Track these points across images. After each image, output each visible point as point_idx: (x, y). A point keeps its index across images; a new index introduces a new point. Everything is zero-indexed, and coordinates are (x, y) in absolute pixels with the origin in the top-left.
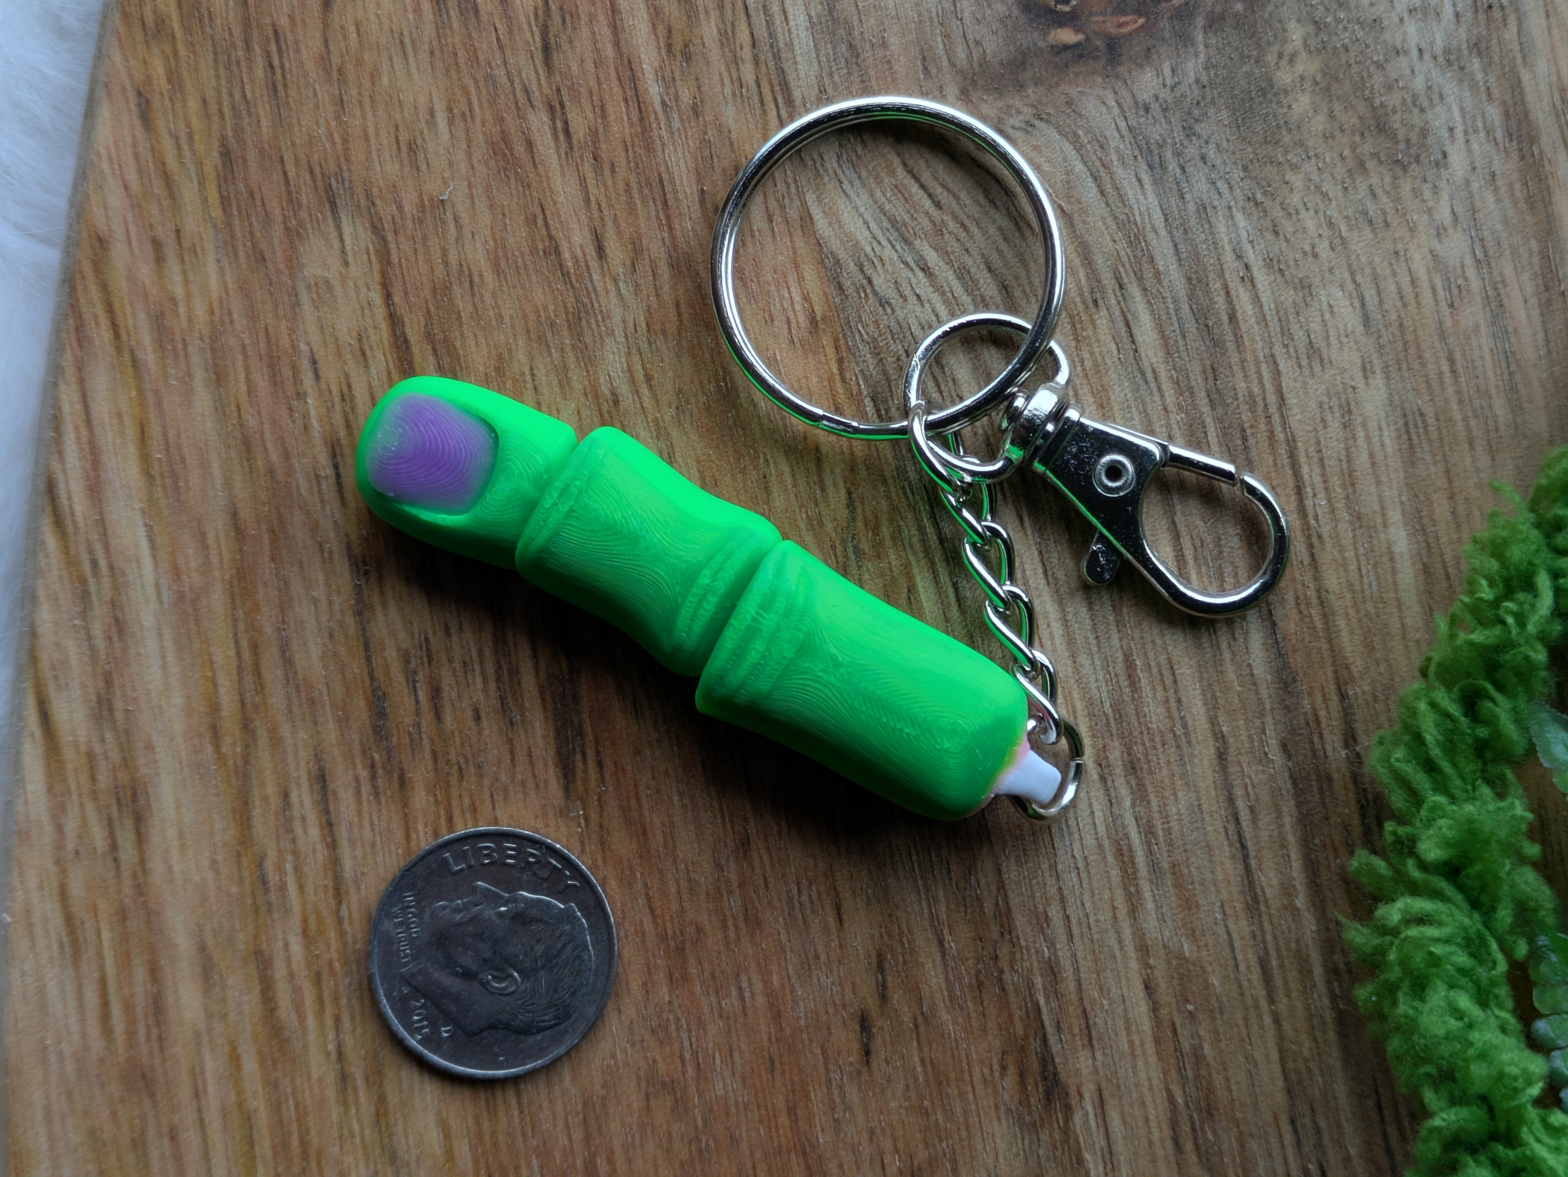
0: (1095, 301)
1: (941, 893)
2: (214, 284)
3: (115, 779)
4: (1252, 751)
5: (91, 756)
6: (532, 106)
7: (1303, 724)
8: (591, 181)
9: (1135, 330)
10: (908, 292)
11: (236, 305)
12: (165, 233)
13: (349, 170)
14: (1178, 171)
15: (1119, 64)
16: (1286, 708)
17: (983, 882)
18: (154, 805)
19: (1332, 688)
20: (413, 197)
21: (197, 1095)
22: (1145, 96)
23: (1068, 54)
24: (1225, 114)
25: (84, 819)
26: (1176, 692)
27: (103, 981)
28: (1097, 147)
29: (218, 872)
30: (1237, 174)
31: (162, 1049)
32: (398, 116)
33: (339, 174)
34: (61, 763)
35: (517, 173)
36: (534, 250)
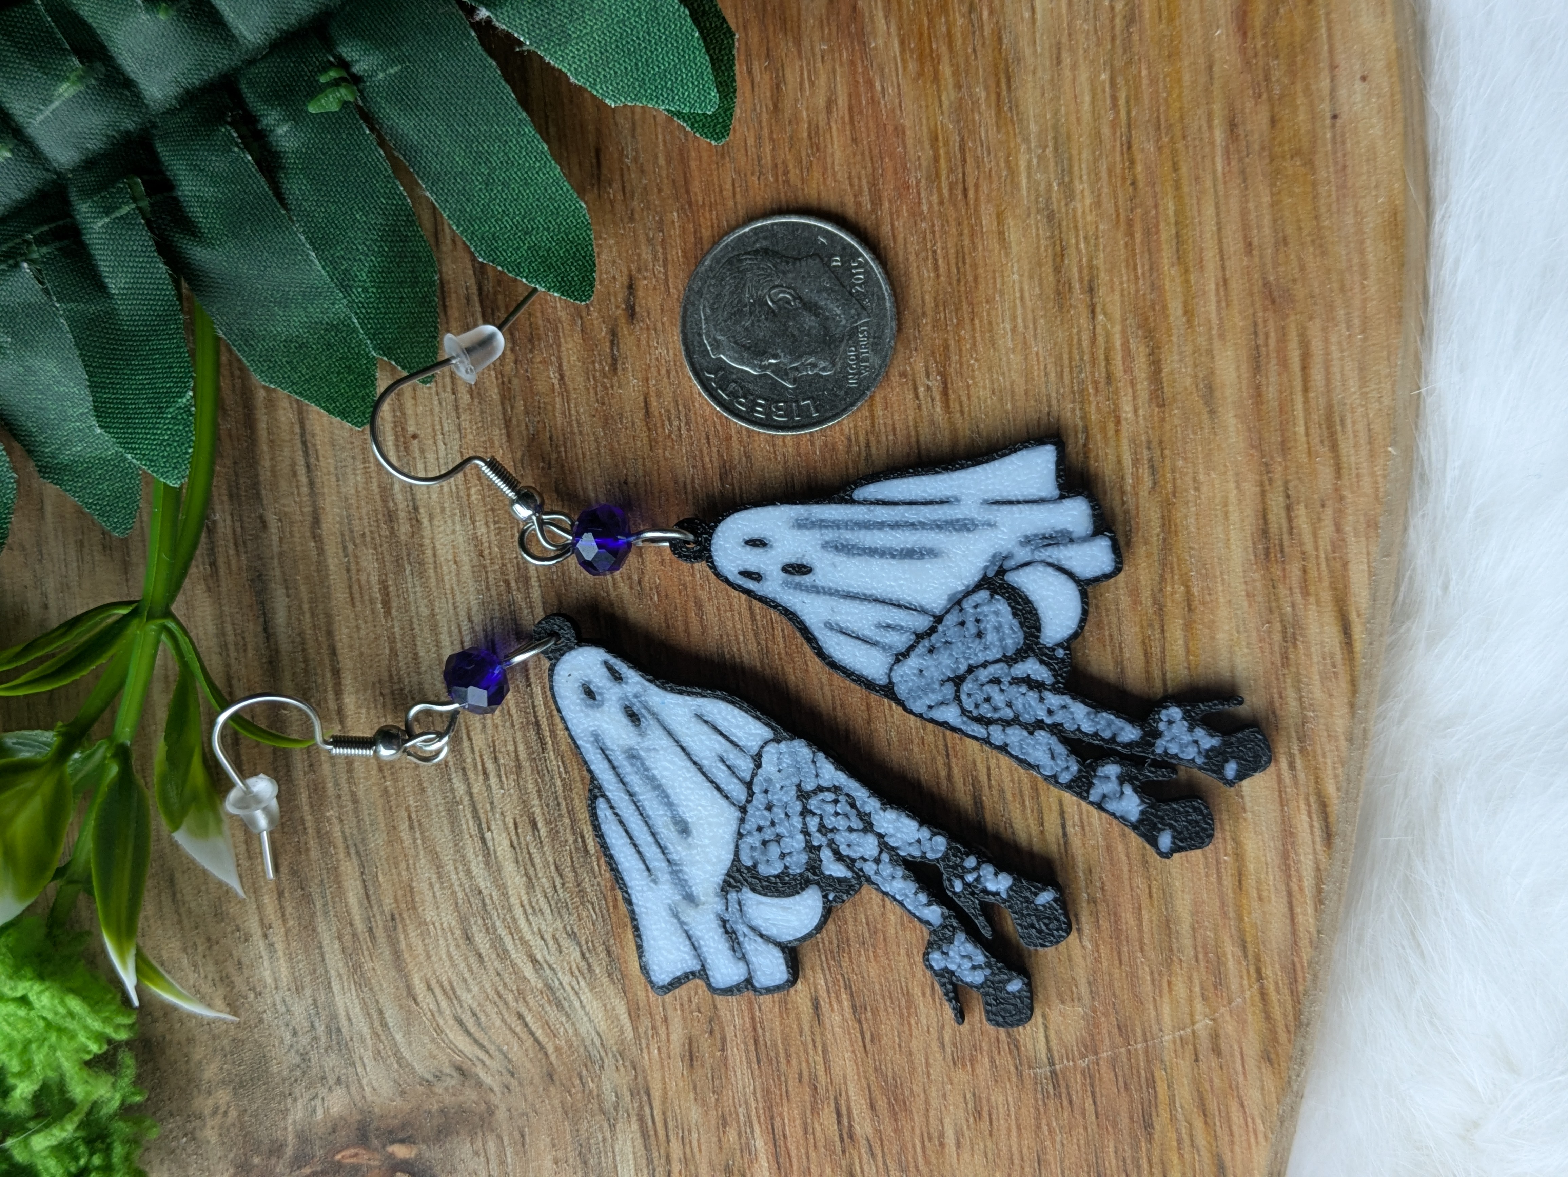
0: (393, 919)
1: (559, 420)
2: (1166, 1010)
3: (1284, 570)
4: (292, 523)
5: (1306, 593)
6: (868, 1140)
7: (249, 543)
8: (821, 1068)
9: (362, 891)
10: (551, 943)
11: (1147, 988)
12: (1209, 1062)
13: (1036, 1100)
14: (317, 1025)
15: (359, 1122)
16: (261, 559)
17: (523, 427)
18: (1250, 544)
19: (222, 571)
20: (979, 1070)
21: (1225, 281)
22: (339, 1091)
23: (401, 1135)
24: (275, 1069)
25: (1315, 535)
26: (350, 578)
27: (1306, 390)
28: (383, 1053)
29: (1195, 480)
30: (268, 1016)
31: (1255, 324)
32: (989, 1144)
33: (1046, 1096)
34: (1333, 588)
35: (886, 1082)
36: (875, 1011)
